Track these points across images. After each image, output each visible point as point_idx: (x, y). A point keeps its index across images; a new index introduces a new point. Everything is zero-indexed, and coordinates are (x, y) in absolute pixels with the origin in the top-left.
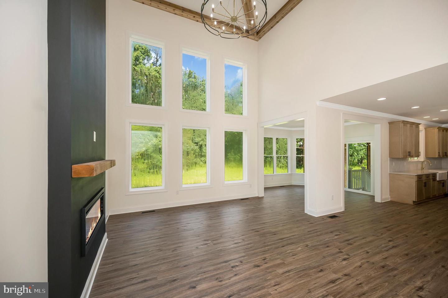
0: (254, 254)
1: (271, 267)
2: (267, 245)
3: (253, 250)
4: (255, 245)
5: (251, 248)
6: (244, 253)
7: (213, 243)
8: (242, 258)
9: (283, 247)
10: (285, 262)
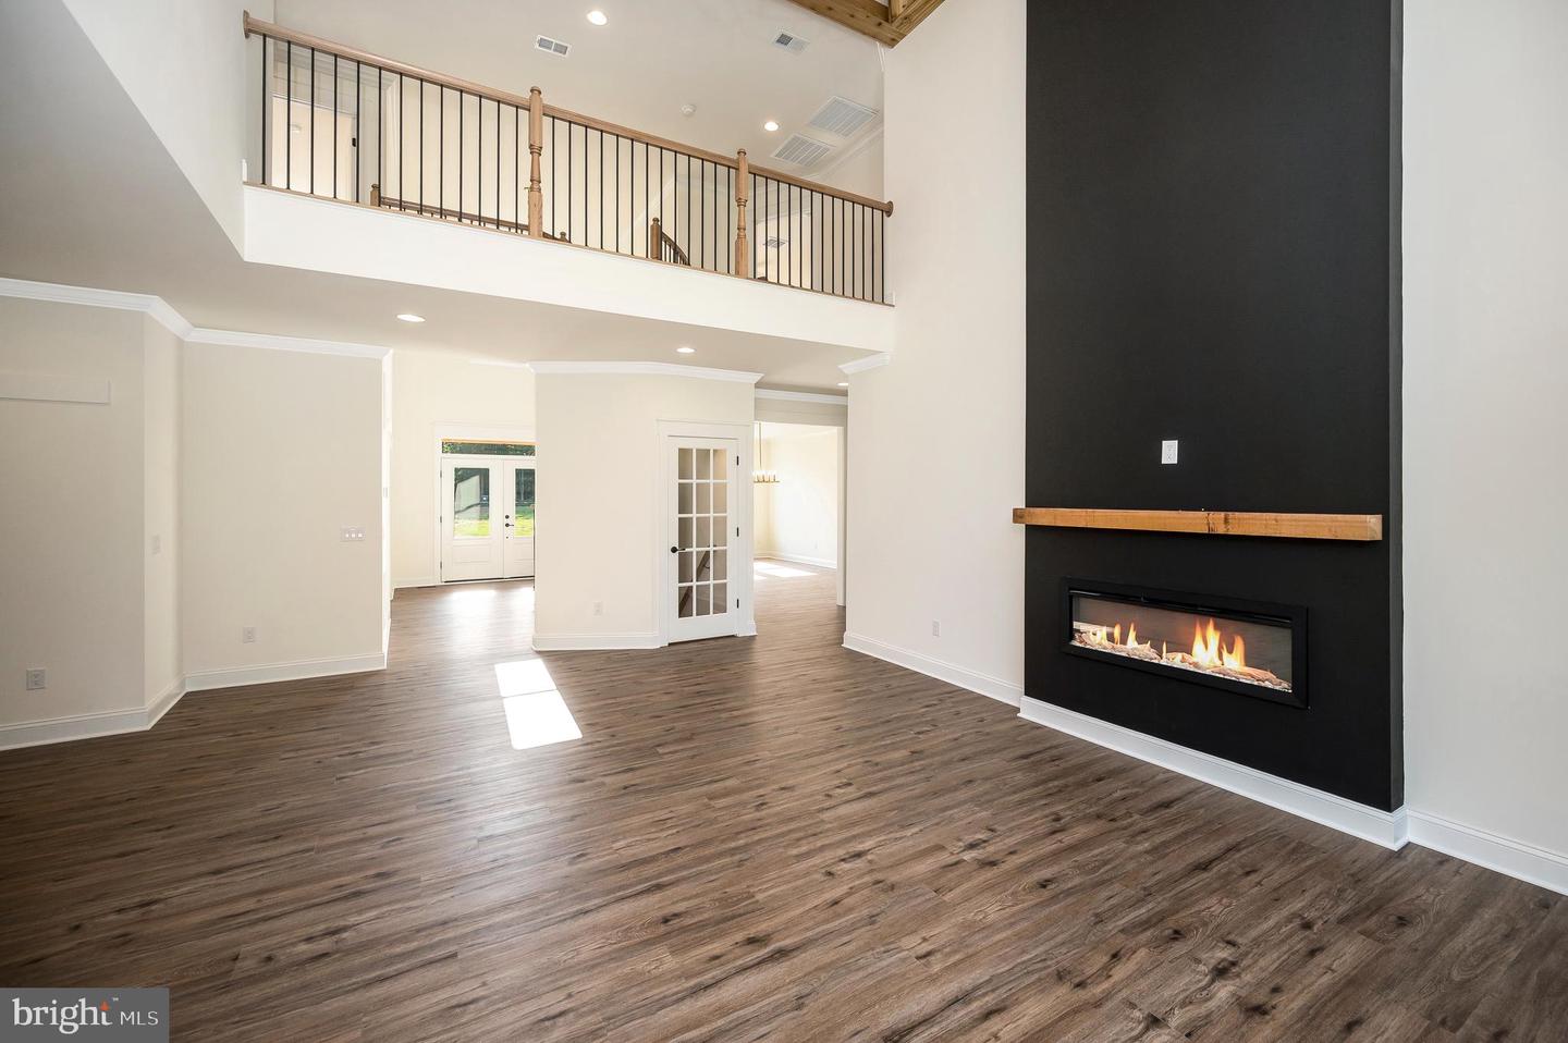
0: (792, 819)
1: (751, 789)
2: (733, 855)
3: (790, 831)
4: (780, 850)
5: (798, 840)
6: (823, 821)
7: (952, 854)
8: (826, 805)
9: (679, 848)
10: (706, 800)
